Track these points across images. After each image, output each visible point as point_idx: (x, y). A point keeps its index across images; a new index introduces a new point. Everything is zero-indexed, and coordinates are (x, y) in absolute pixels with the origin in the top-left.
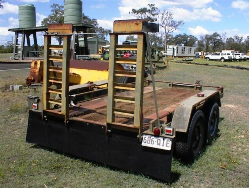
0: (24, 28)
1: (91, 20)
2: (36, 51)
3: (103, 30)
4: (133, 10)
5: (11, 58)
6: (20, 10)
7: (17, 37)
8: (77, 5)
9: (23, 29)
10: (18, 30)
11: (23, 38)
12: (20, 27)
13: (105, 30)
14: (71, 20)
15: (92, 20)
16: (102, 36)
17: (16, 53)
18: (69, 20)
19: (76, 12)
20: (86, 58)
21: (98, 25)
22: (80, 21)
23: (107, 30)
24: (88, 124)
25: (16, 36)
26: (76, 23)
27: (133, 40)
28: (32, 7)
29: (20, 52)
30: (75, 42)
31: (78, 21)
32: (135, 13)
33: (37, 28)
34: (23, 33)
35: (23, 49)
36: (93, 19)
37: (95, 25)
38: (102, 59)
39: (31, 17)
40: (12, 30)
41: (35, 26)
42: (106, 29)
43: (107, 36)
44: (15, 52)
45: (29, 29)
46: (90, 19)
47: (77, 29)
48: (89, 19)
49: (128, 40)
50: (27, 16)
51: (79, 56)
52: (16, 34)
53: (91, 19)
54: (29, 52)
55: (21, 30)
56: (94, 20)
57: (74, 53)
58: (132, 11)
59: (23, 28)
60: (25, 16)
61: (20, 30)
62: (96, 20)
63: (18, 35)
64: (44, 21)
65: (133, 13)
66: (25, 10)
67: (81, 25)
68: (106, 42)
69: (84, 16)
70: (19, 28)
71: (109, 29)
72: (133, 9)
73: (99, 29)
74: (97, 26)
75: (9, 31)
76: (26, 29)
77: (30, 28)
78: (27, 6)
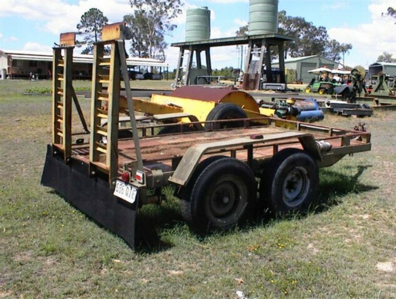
0: (192, 42)
1: (316, 29)
2: (208, 76)
3: (337, 45)
4: (390, 10)
5: (172, 85)
6: (189, 15)
7: (183, 55)
8: (266, 5)
9: (191, 44)
10: (183, 44)
11: (190, 57)
12: (187, 41)
13: (340, 45)
14: (258, 29)
15: (318, 29)
16: (336, 55)
17: (179, 79)
18: (256, 29)
19: (267, 16)
20: (278, 88)
21: (328, 36)
22: (272, 30)
23: (345, 45)
24: (82, 163)
25: (181, 54)
26: (266, 33)
27: (390, 62)
28: (205, 10)
29: (184, 77)
30: (263, 63)
31: (269, 30)
32: (392, 14)
33: (212, 42)
34: (191, 48)
35: (189, 73)
36: (320, 28)
37: (323, 36)
38: (307, 91)
39: (202, 24)
40: (176, 45)
41: (209, 38)
42: (343, 44)
43: (343, 54)
44: (178, 77)
45: (198, 43)
46: (315, 27)
47: (266, 42)
48: (313, 27)
49: (382, 61)
50: (198, 24)
51: (267, 85)
52: (180, 51)
53: (317, 27)
54: (197, 78)
55: (188, 44)
56: (322, 29)
57: (261, 81)
58: (387, 12)
59: (190, 41)
60: (195, 25)
61: (186, 44)
62: (325, 28)
63: (183, 52)
64: (240, 31)
65: (390, 15)
66: (195, 15)
67: (273, 36)
68: (333, 65)
69: (305, 22)
70: (185, 41)
71: (348, 44)
72: (389, 8)
73: (331, 42)
74: (326, 39)
75: (172, 46)
76: (194, 43)
77: (200, 41)
78: (198, 9)
